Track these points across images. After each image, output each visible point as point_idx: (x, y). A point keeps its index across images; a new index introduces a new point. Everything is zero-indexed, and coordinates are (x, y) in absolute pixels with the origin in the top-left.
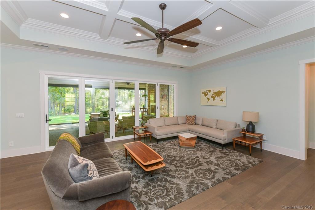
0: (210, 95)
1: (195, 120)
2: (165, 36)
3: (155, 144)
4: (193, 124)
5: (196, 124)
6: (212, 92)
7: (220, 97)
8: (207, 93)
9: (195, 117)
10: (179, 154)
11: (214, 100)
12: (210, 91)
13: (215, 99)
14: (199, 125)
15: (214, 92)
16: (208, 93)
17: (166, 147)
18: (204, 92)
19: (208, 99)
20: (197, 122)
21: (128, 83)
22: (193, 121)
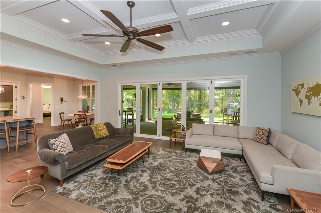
0: (303, 93)
1: (268, 137)
2: (134, 36)
3: (183, 152)
4: (262, 143)
5: (268, 143)
6: (306, 87)
7: (319, 97)
8: (298, 90)
9: (269, 133)
11: (309, 105)
12: (302, 85)
13: (311, 101)
14: (273, 146)
15: (309, 87)
16: (301, 90)
17: (186, 160)
18: (295, 88)
19: (301, 101)
20: (271, 140)
21: (169, 84)
22: (262, 138)
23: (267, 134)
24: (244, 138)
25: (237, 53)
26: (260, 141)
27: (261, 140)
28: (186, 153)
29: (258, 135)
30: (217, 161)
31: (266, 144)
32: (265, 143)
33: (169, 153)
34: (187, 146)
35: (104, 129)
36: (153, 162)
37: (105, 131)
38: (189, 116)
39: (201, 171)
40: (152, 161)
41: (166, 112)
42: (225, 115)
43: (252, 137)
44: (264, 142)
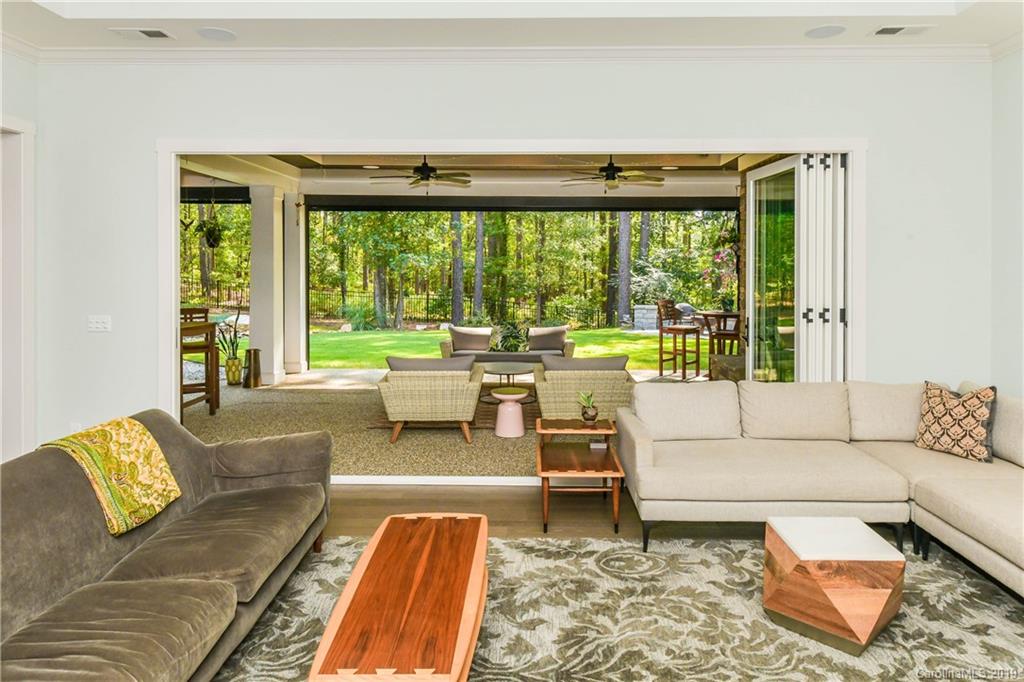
1: (989, 425)
3: (627, 546)
4: (969, 455)
5: (994, 455)
9: (993, 406)
10: (716, 667)
17: (675, 587)
20: (1003, 440)
22: (968, 434)
23: (984, 412)
24: (878, 438)
25: (840, 30)
26: (956, 450)
27: (964, 441)
28: (645, 550)
29: (948, 417)
30: (887, 578)
31: (987, 461)
32: (981, 457)
33: (561, 563)
34: (649, 511)
35: (148, 457)
36: (525, 634)
37: (157, 473)
38: (512, 341)
39: (803, 641)
40: (515, 631)
41: (348, 327)
42: (670, 330)
43: (909, 430)
44: (976, 450)
